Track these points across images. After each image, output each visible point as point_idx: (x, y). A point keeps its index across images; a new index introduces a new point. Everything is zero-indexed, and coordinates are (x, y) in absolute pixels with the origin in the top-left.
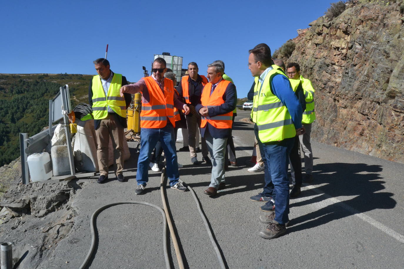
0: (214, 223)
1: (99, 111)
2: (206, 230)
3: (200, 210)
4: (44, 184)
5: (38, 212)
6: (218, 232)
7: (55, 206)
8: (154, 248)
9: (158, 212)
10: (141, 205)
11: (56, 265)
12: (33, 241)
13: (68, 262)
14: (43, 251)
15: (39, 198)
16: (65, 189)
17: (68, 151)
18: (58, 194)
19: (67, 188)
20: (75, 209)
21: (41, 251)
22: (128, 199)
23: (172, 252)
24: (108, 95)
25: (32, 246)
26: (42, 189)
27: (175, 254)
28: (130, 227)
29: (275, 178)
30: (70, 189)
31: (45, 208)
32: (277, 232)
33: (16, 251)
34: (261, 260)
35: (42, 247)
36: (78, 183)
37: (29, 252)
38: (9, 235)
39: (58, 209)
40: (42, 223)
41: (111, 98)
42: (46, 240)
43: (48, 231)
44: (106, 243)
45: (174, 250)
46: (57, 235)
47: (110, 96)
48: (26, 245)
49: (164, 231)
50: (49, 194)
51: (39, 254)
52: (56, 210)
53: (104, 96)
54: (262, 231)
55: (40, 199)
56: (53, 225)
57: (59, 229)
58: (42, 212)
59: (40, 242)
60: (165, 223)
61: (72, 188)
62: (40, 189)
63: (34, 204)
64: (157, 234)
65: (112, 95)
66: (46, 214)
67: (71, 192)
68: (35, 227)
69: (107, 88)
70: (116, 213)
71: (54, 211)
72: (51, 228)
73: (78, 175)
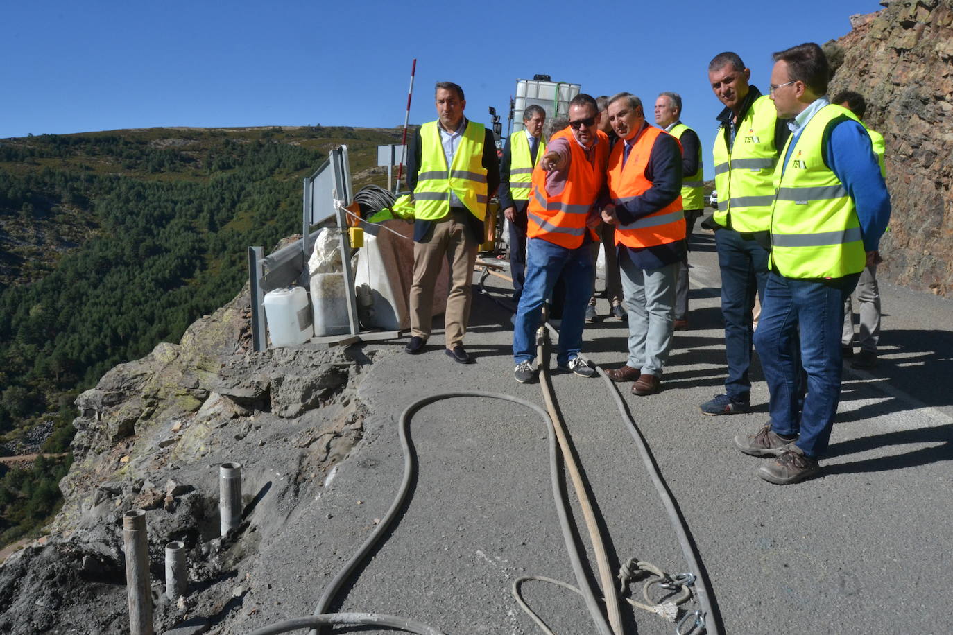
0: (658, 445)
1: (431, 201)
2: (640, 458)
3: (625, 416)
4: (297, 352)
5: (286, 408)
6: (666, 464)
7: (320, 396)
8: (531, 486)
9: (536, 417)
10: (499, 401)
11: (339, 506)
12: (279, 463)
13: (362, 503)
14: (299, 484)
15: (289, 378)
16: (339, 363)
17: (344, 285)
18: (325, 372)
19: (343, 361)
20: (366, 402)
21: (297, 483)
22: (470, 387)
23: (571, 496)
24: (455, 166)
25: (278, 474)
26: (293, 362)
27: (578, 501)
28: (480, 443)
29: (811, 359)
30: (349, 363)
31: (300, 400)
32: (798, 471)
33: (248, 481)
34: (762, 526)
35: (297, 476)
36: (365, 351)
37: (273, 484)
38: (232, 451)
39: (324, 402)
40: (294, 431)
41: (460, 175)
42: (305, 464)
43: (308, 445)
44: (432, 471)
45: (575, 493)
46: (326, 454)
47: (458, 168)
48: (266, 471)
49: (551, 455)
50: (308, 373)
51: (292, 489)
52: (321, 405)
53: (444, 169)
54: (766, 466)
55: (291, 381)
56: (316, 434)
57: (329, 443)
58: (294, 408)
59: (294, 466)
60: (552, 438)
61: (354, 362)
62: (290, 362)
63: (277, 391)
64: (538, 460)
65: (463, 167)
66: (301, 412)
67: (352, 370)
68: (280, 437)
69: (452, 151)
70: (450, 414)
71: (318, 407)
72: (315, 440)
73: (366, 336)
